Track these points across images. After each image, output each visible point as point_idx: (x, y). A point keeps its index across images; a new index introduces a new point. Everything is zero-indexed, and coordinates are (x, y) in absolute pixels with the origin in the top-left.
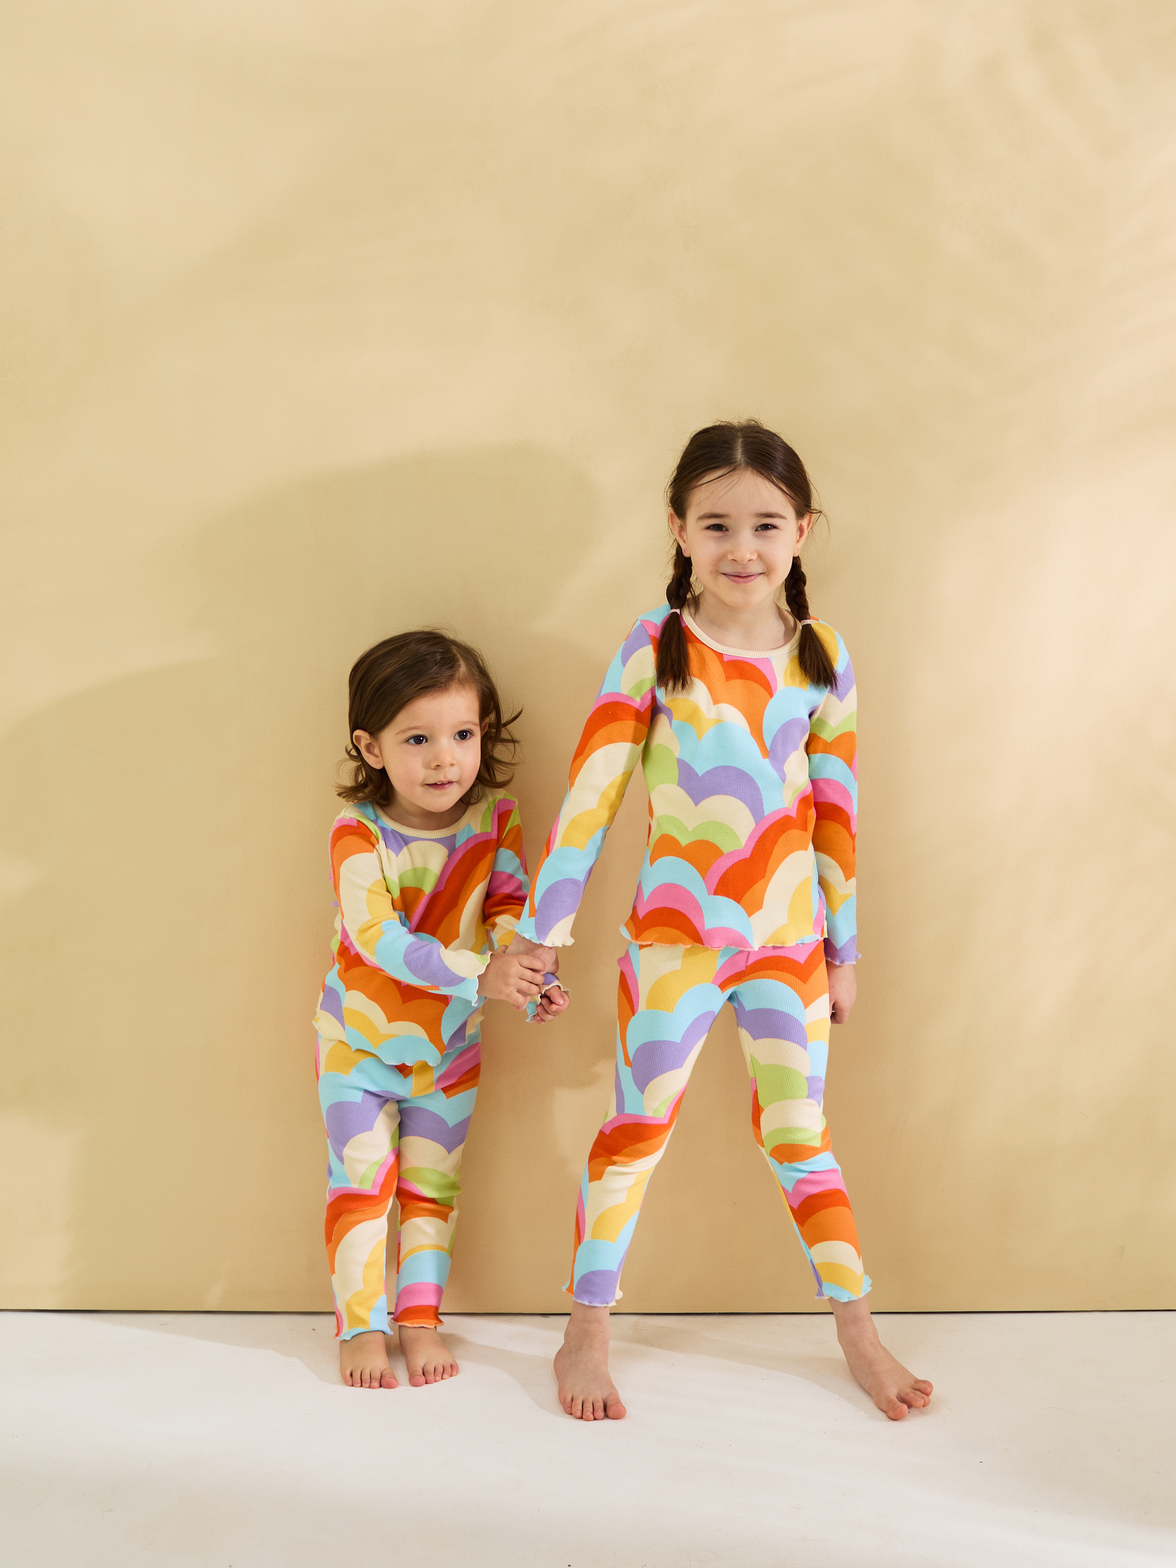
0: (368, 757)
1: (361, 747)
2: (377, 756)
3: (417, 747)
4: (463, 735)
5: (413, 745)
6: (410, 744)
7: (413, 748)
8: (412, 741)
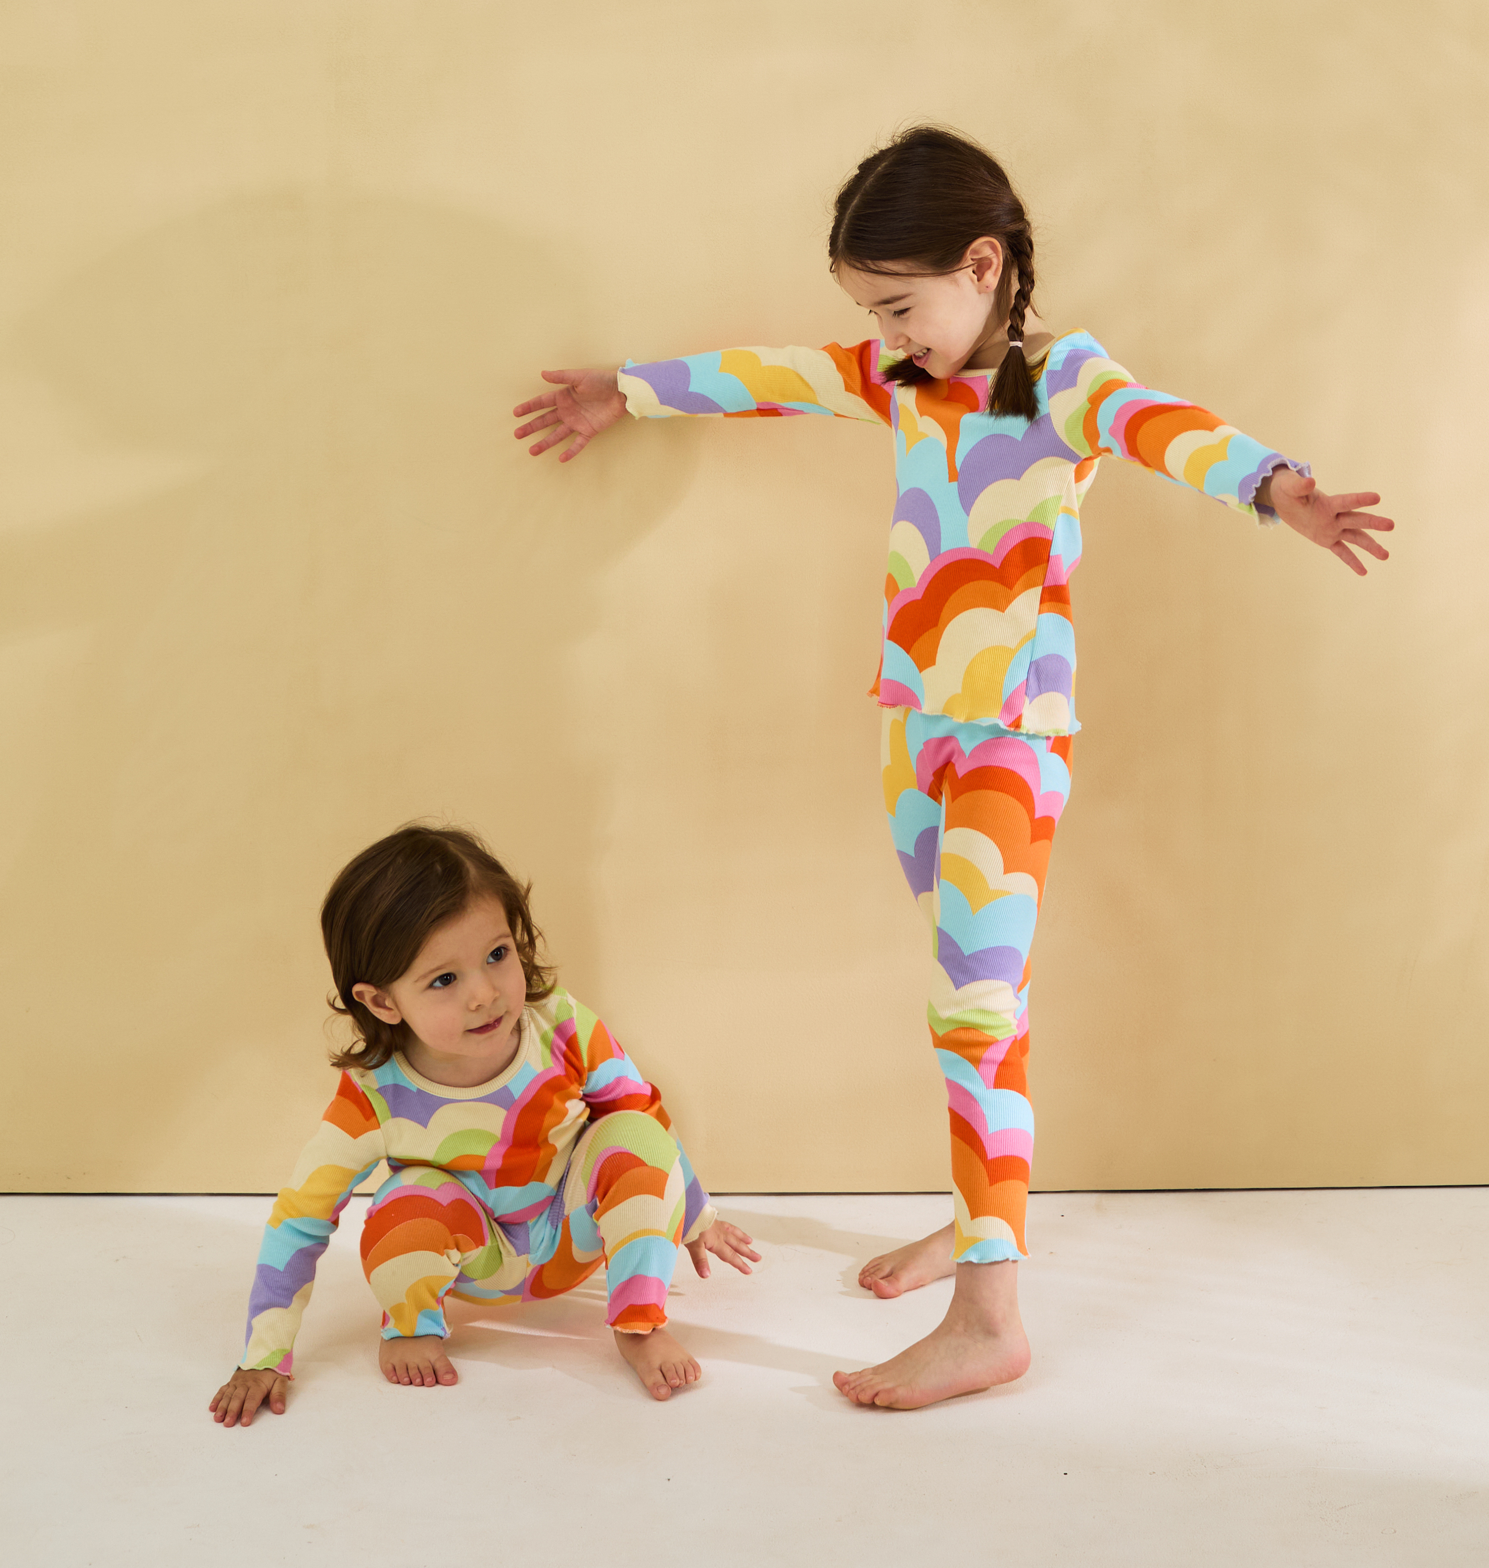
0: (379, 1013)
1: (366, 1002)
2: (390, 1009)
3: (445, 990)
4: (498, 954)
5: (440, 988)
6: (435, 988)
7: (439, 994)
8: (438, 984)
